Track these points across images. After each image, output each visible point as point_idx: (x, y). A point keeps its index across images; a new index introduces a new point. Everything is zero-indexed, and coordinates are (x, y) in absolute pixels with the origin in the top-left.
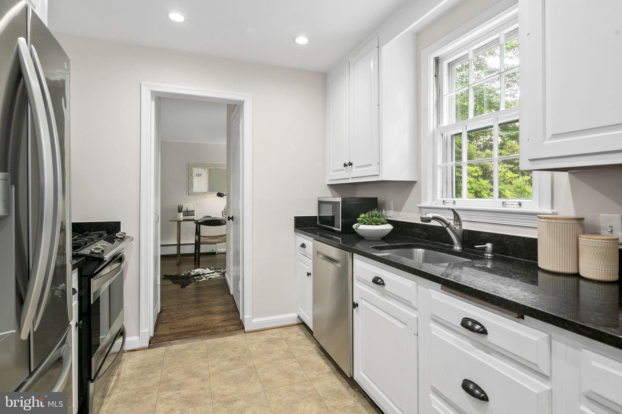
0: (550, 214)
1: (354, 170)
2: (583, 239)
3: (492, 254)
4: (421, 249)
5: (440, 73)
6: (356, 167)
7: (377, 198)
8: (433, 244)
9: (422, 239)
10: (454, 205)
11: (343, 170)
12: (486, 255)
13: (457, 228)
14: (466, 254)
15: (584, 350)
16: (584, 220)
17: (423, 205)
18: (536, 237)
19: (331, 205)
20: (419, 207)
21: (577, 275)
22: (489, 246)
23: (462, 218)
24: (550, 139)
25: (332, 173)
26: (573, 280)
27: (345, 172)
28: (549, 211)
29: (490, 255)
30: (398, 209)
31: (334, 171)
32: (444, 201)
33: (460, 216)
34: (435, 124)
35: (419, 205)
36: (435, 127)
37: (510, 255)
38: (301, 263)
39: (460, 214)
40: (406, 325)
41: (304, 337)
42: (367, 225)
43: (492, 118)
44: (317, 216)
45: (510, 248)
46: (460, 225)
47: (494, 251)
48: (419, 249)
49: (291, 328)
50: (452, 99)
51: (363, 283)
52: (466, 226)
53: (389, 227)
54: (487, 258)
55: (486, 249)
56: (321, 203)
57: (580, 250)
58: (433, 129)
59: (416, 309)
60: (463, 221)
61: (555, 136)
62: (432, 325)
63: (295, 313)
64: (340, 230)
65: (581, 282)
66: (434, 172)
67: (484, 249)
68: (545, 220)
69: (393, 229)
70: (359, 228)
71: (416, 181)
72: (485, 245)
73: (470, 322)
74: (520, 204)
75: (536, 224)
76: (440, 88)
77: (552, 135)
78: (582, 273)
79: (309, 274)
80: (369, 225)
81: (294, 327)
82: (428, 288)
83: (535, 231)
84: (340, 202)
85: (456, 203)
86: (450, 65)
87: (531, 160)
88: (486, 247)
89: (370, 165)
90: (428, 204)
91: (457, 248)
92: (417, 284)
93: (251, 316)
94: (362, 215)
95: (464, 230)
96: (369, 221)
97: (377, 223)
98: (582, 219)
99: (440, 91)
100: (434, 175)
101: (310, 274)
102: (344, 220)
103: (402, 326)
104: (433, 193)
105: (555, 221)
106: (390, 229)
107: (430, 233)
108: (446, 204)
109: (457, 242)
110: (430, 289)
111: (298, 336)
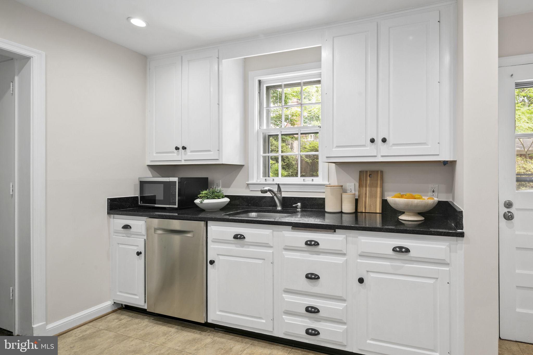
0: (328, 185)
1: (189, 154)
2: (344, 195)
3: (301, 209)
4: (254, 213)
5: (261, 91)
6: (191, 151)
7: (208, 178)
8: (261, 208)
9: (250, 206)
10: (273, 181)
11: (173, 152)
12: (298, 210)
13: (279, 196)
14: (287, 211)
15: (359, 237)
16: (343, 187)
17: (250, 182)
18: (324, 197)
19: (162, 185)
20: (247, 184)
21: (341, 212)
22: (299, 204)
23: (282, 190)
24: (335, 148)
25: (155, 155)
26: (339, 215)
27: (176, 154)
28: (328, 183)
29: (300, 210)
30: (228, 186)
31: (157, 153)
32: (266, 179)
33: (281, 188)
34: (259, 126)
35: (247, 182)
36: (259, 129)
37: (309, 208)
38: (120, 246)
39: (282, 187)
40: (264, 259)
41: (129, 319)
42: (210, 199)
43: (298, 130)
44: (137, 197)
45: (309, 205)
46: (281, 194)
47: (302, 208)
48: (253, 213)
49: (106, 318)
50: (269, 111)
51: (221, 242)
52: (284, 195)
53: (227, 200)
54: (299, 212)
55: (298, 206)
56: (143, 184)
57: (342, 200)
58: (258, 130)
59: (271, 247)
60: (283, 191)
61: (338, 147)
62: (284, 252)
63: (109, 301)
64: (176, 206)
65: (343, 215)
66: (258, 159)
67: (296, 207)
68: (329, 187)
69: (230, 201)
70: (203, 202)
71: (244, 165)
72: (297, 204)
73: (308, 242)
74: (313, 180)
75: (325, 190)
76: (262, 101)
77: (336, 146)
78: (343, 211)
79: (139, 254)
80: (212, 199)
81: (109, 315)
82: (282, 231)
83: (324, 194)
84: (176, 182)
85: (274, 180)
86: (268, 88)
87: (327, 157)
88: (298, 205)
89: (209, 151)
90: (254, 182)
91: (279, 208)
92: (273, 231)
93: (45, 323)
94: (204, 192)
95: (283, 197)
96: (212, 196)
97: (219, 197)
98: (342, 186)
99: (262, 103)
100: (258, 161)
101: (141, 253)
102: (180, 197)
103: (260, 262)
104: (258, 174)
105: (333, 187)
106: (228, 201)
107: (257, 201)
108: (267, 181)
109: (279, 204)
110: (283, 232)
111: (120, 320)
